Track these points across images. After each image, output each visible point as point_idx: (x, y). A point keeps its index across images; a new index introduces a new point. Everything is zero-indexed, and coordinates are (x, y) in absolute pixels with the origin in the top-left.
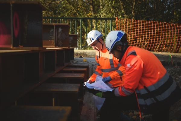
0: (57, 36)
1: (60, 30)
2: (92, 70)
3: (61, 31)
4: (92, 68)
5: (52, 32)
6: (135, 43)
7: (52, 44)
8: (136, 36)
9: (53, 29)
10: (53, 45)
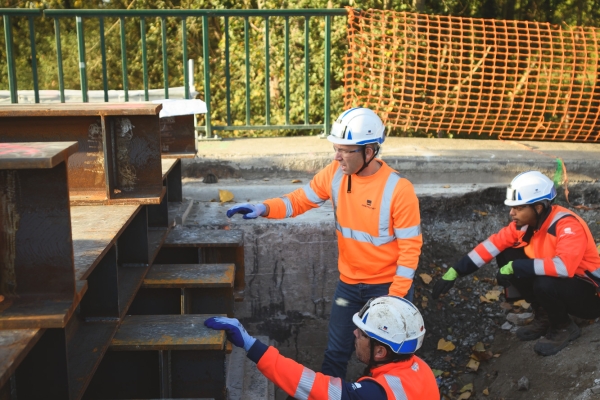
0: (116, 151)
1: (126, 128)
2: (253, 249)
3: (129, 132)
4: (257, 242)
5: (96, 135)
6: (426, 108)
7: (98, 181)
8: (430, 80)
9: (100, 125)
10: (100, 186)
